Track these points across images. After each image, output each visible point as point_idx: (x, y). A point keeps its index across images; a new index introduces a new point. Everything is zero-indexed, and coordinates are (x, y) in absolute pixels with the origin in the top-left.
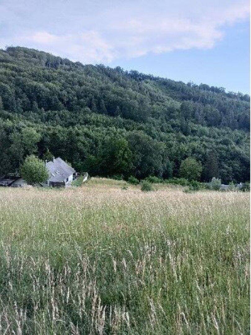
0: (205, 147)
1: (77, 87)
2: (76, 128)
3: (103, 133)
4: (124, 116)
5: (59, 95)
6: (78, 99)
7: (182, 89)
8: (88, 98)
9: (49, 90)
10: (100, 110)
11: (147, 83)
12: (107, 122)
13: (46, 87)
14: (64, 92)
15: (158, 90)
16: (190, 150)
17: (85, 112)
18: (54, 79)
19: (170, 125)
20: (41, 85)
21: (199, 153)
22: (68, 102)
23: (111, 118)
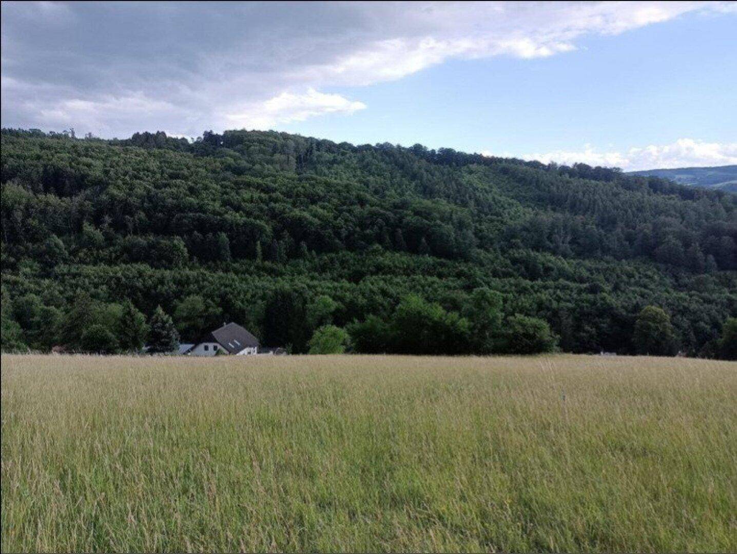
0: (559, 299)
1: (357, 209)
2: (368, 283)
3: (405, 288)
4: (434, 253)
5: (334, 227)
6: (362, 230)
7: (538, 181)
8: (376, 227)
9: (319, 222)
10: (395, 246)
11: (471, 172)
12: (408, 266)
13: (315, 216)
14: (340, 221)
15: (491, 187)
16: (535, 306)
17: (375, 252)
18: (321, 199)
19: (508, 262)
20: (306, 214)
21: (548, 309)
22: (347, 237)
23: (414, 257)
